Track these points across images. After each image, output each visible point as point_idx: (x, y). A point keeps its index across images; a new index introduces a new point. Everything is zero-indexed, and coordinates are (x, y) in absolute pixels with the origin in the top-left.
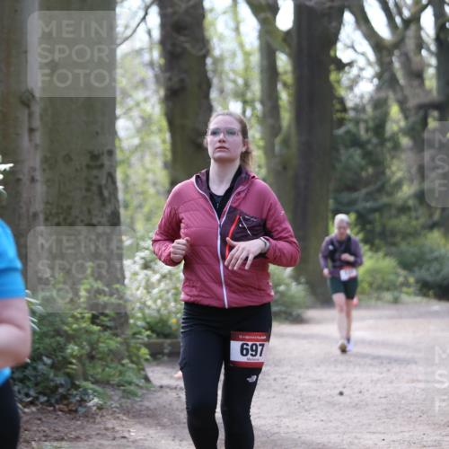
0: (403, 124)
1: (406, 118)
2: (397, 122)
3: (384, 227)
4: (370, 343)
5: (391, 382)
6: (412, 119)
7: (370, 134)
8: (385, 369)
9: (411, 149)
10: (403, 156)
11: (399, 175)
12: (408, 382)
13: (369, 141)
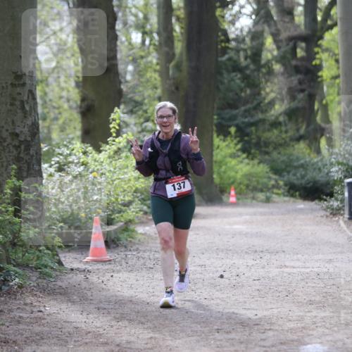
0: (275, 53)
1: (279, 48)
2: (270, 51)
3: (259, 138)
4: (246, 235)
5: (263, 268)
6: (283, 49)
7: (249, 60)
8: (258, 257)
9: (283, 74)
10: (276, 80)
11: (272, 95)
13: (247, 67)
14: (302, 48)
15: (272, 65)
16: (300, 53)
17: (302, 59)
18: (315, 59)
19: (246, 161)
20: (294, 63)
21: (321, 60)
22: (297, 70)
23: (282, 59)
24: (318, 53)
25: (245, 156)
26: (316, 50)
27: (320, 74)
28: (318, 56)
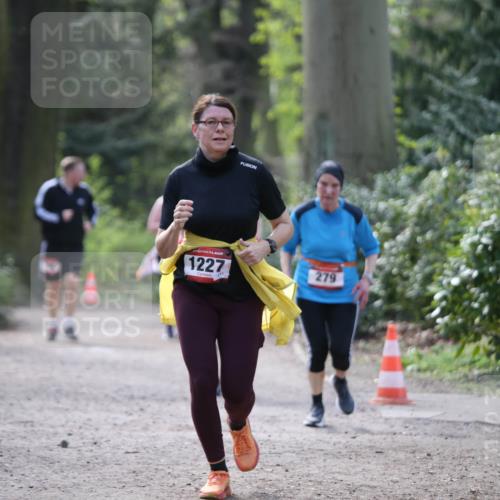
14: (231, 9)
16: (228, 18)
17: (232, 31)
18: (254, 30)
19: (119, 223)
20: (216, 37)
21: (267, 34)
22: (222, 51)
23: (192, 30)
24: (260, 19)
25: (115, 212)
26: (259, 12)
27: (264, 61)
28: (261, 26)
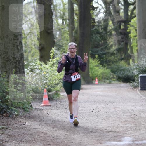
0: (113, 27)
1: (114, 25)
2: (111, 26)
3: (107, 59)
4: (102, 96)
5: (108, 108)
6: (116, 26)
7: (103, 30)
8: (106, 104)
9: (116, 35)
10: (113, 37)
11: (112, 43)
12: (113, 108)
13: (102, 32)
14: (123, 25)
15: (112, 32)
16: (122, 27)
17: (123, 29)
18: (128, 29)
19: (102, 68)
20: (120, 31)
21: (130, 30)
22: (121, 33)
23: (115, 30)
24: (129, 27)
25: (101, 66)
26: (128, 26)
27: (130, 35)
28: (129, 28)
